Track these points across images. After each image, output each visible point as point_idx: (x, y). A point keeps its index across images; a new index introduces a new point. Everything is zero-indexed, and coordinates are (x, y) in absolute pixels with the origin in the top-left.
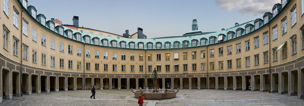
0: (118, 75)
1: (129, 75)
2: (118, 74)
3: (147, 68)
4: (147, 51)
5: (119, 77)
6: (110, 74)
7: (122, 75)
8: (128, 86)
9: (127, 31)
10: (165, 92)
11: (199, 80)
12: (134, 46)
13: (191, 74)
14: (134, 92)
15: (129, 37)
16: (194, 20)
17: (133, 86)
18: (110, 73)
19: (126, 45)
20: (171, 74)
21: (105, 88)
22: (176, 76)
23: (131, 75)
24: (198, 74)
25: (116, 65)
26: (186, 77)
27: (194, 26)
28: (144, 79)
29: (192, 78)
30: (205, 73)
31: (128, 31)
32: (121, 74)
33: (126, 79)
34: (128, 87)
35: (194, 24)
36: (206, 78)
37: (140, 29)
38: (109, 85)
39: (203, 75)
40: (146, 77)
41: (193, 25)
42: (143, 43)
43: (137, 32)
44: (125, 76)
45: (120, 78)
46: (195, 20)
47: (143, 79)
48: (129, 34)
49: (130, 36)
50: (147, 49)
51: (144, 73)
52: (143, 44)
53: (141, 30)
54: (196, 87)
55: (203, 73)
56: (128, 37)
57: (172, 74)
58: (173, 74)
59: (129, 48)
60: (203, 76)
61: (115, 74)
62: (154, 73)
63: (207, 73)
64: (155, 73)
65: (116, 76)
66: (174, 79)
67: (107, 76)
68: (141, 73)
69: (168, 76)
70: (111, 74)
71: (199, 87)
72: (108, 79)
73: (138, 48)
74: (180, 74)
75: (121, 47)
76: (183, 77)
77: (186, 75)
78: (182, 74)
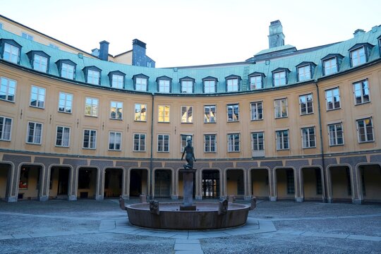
0: (73, 159)
1: (104, 158)
2: (73, 156)
3: (156, 141)
4: (156, 98)
5: (74, 163)
6: (45, 154)
7: (84, 157)
8: (100, 190)
9: (104, 44)
10: (221, 209)
11: (298, 175)
12: (122, 84)
13: (273, 158)
14: (126, 209)
15: (109, 58)
16: (272, 23)
17: (113, 190)
18: (47, 152)
19: (100, 78)
20: (218, 160)
21: (25, 196)
22: (232, 165)
23: (109, 158)
24: (294, 157)
25: (67, 129)
26: (259, 166)
27: (275, 37)
28: (146, 171)
29: (277, 170)
30: (314, 156)
31: (108, 43)
32: (81, 154)
33: (96, 170)
34: (100, 194)
35: (275, 31)
36: (318, 170)
37: (139, 44)
38: (39, 188)
39: (310, 160)
40: (151, 166)
41: (271, 36)
42: (148, 78)
43: (132, 49)
44: (91, 162)
45: (78, 167)
46: (277, 21)
47: (141, 171)
48: (109, 53)
49: (112, 56)
50: (156, 92)
51: (147, 156)
52: (148, 80)
53: (143, 45)
54: (290, 196)
55: (310, 156)
56: (107, 60)
57: (221, 158)
58: (226, 160)
59: (109, 86)
60: (310, 165)
61: (62, 155)
62: (185, 154)
63: (323, 155)
64: (190, 155)
65: (65, 161)
66: (228, 171)
67: (36, 159)
68: (138, 156)
70: (50, 154)
71: (299, 196)
72: (39, 168)
73: (133, 90)
74: (244, 159)
75: (86, 81)
76: (252, 168)
77: (259, 162)
78: (249, 159)
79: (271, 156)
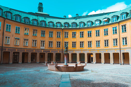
16: (40, 3)
22: (33, 51)
26: (42, 52)
30: (60, 50)
40: (2, 50)
42: (2, 10)
57: (30, 48)
69: (26, 50)
71: (54, 61)
74: (37, 49)
76: (40, 52)
77: (42, 51)
78: (39, 49)
79: (46, 49)
